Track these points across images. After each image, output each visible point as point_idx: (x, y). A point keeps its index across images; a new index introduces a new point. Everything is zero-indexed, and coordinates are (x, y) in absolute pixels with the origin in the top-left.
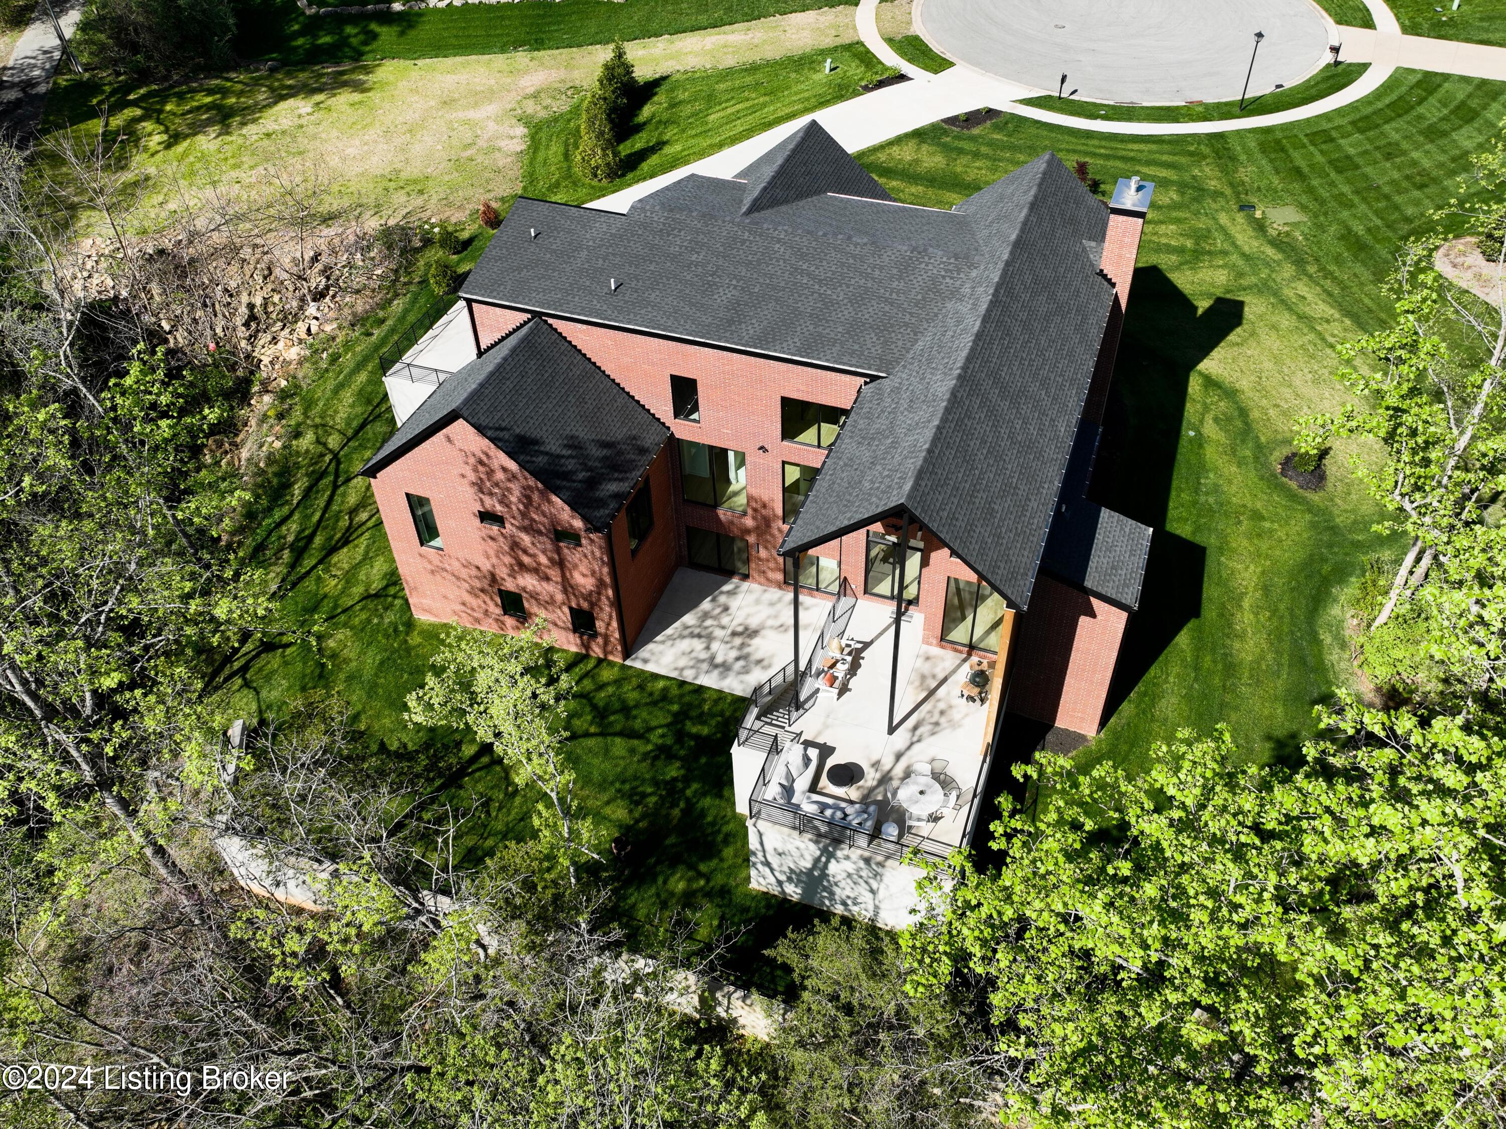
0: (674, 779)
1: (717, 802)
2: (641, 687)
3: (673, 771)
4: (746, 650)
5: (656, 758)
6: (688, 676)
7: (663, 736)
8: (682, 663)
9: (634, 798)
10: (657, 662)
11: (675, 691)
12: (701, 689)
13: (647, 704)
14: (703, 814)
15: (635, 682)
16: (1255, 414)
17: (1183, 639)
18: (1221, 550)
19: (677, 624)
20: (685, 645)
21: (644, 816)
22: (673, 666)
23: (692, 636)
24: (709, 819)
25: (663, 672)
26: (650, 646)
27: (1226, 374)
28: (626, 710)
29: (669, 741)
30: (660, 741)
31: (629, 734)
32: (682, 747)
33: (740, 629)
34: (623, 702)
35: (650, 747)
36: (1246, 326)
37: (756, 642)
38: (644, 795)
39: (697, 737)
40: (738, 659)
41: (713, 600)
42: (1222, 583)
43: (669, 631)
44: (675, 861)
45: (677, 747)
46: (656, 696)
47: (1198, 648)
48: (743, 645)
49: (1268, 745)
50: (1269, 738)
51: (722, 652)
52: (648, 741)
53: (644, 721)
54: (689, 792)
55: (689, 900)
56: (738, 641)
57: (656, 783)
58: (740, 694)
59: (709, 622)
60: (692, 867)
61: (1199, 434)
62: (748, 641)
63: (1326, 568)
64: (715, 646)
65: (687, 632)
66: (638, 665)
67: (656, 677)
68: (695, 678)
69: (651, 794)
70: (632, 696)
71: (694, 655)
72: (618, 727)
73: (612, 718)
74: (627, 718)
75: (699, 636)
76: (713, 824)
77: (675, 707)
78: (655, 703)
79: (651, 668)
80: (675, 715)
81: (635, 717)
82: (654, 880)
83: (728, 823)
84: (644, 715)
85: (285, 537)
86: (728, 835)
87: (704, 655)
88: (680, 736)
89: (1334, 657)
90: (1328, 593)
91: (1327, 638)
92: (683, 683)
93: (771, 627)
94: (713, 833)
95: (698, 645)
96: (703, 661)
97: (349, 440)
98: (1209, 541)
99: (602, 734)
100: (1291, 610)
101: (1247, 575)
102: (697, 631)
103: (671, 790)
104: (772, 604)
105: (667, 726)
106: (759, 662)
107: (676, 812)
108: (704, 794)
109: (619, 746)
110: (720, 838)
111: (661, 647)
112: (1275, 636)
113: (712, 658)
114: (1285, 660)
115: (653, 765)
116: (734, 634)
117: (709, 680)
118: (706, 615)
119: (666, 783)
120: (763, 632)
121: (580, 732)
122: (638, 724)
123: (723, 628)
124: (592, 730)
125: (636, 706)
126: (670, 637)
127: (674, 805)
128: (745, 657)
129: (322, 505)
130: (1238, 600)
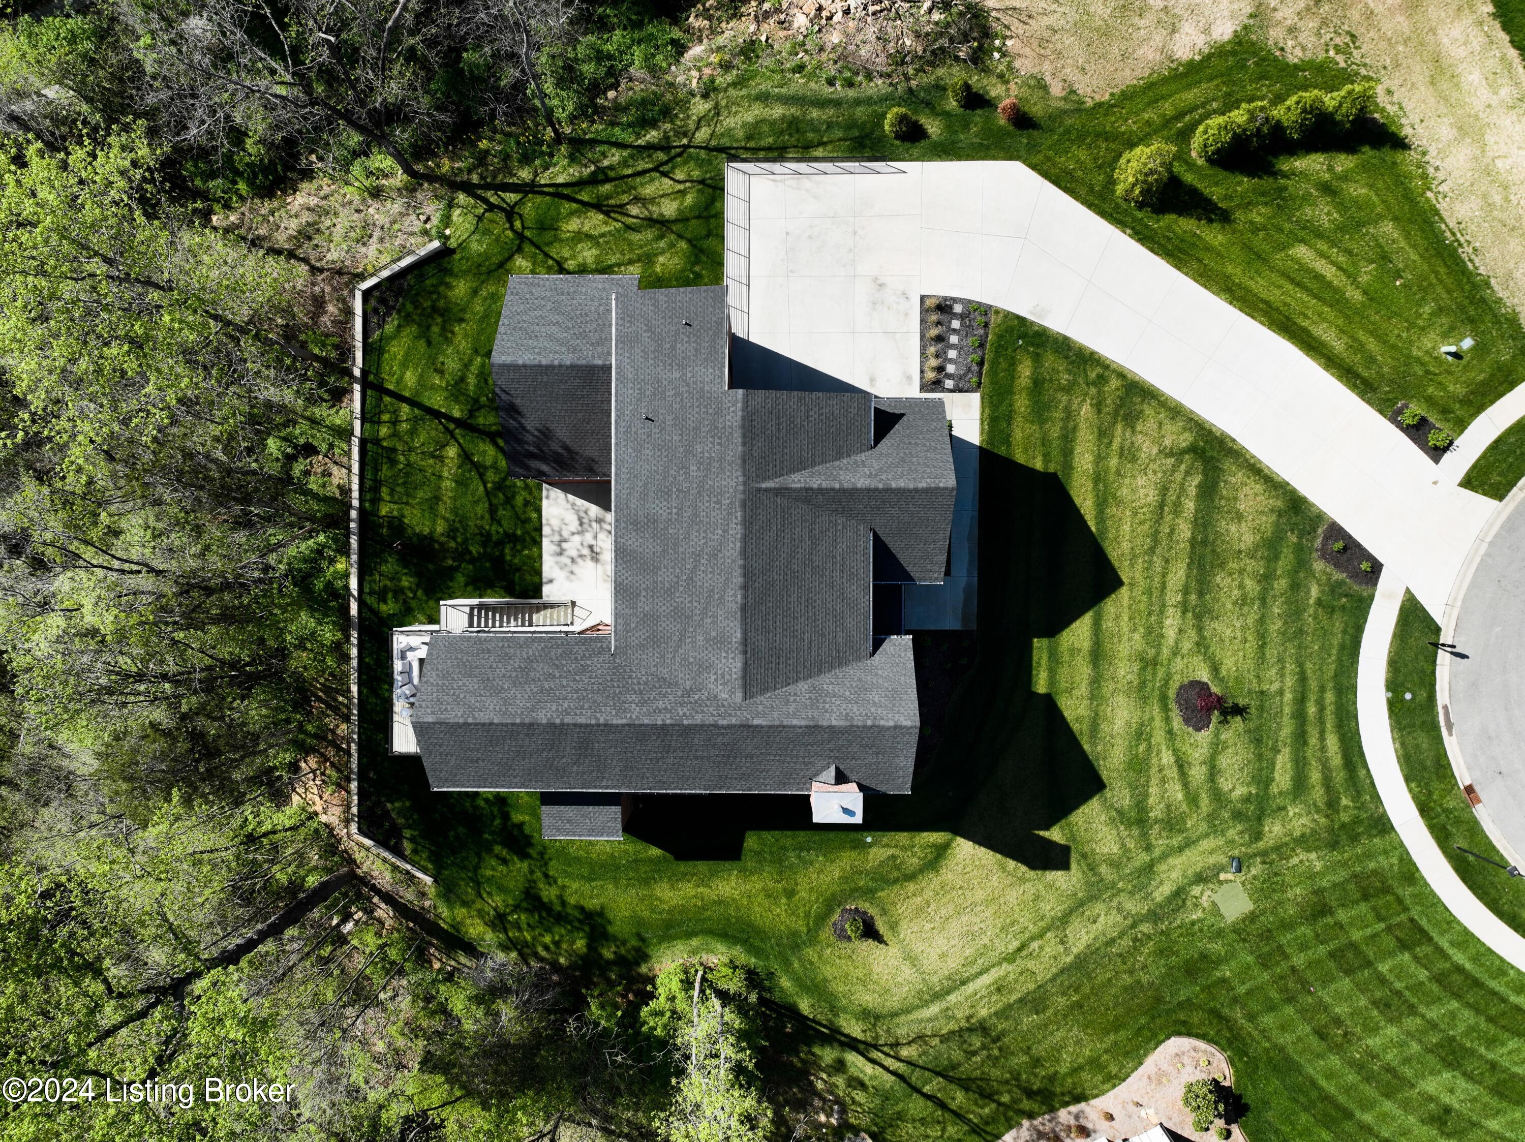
0: (470, 553)
2: (526, 503)
3: (475, 550)
4: (579, 560)
5: (481, 534)
6: (546, 530)
7: (497, 532)
8: (556, 522)
9: (452, 532)
10: (552, 505)
12: (539, 544)
13: (517, 512)
15: (529, 498)
16: (911, 887)
17: (655, 852)
18: (743, 870)
19: (587, 504)
20: (571, 517)
21: (441, 544)
22: (551, 517)
23: (580, 519)
27: (957, 860)
28: (509, 500)
29: (494, 538)
30: (493, 532)
31: (493, 510)
32: (493, 548)
33: (597, 549)
34: (513, 497)
35: (487, 527)
36: (1032, 874)
37: (589, 564)
38: (454, 538)
39: (502, 555)
40: (570, 557)
42: (714, 874)
43: (580, 502)
44: (419, 574)
45: (492, 545)
46: (525, 516)
47: (651, 860)
48: (581, 556)
49: (598, 908)
50: (602, 908)
51: (573, 546)
52: (491, 524)
53: (504, 516)
55: (398, 592)
56: (586, 551)
57: (465, 541)
59: (595, 525)
60: (418, 585)
61: (871, 845)
62: (588, 558)
63: (757, 943)
64: (577, 538)
65: (582, 513)
66: (545, 493)
67: (539, 511)
68: (546, 536)
69: (457, 542)
70: (519, 500)
71: (565, 526)
72: (495, 501)
73: (501, 494)
74: (504, 504)
75: (581, 524)
76: (449, 588)
77: (519, 532)
78: (518, 517)
79: (546, 503)
80: (514, 535)
81: (505, 509)
82: (405, 567)
84: (509, 514)
85: (605, 157)
87: (565, 534)
88: (500, 543)
89: (681, 947)
90: (735, 944)
91: (695, 942)
95: (574, 525)
96: (562, 535)
97: (706, 148)
98: (749, 861)
99: (487, 493)
100: (709, 918)
101: (728, 889)
102: (586, 520)
103: (462, 554)
105: (505, 532)
106: (572, 572)
107: (450, 562)
109: (482, 508)
111: (564, 502)
112: (684, 909)
113: (565, 541)
114: (665, 915)
115: (476, 534)
116: (591, 547)
117: (548, 546)
118: (600, 521)
119: (467, 548)
122: (501, 512)
123: (595, 537)
125: (513, 506)
126: (573, 504)
127: (454, 559)
128: (573, 560)
129: (639, 168)
130: (702, 883)
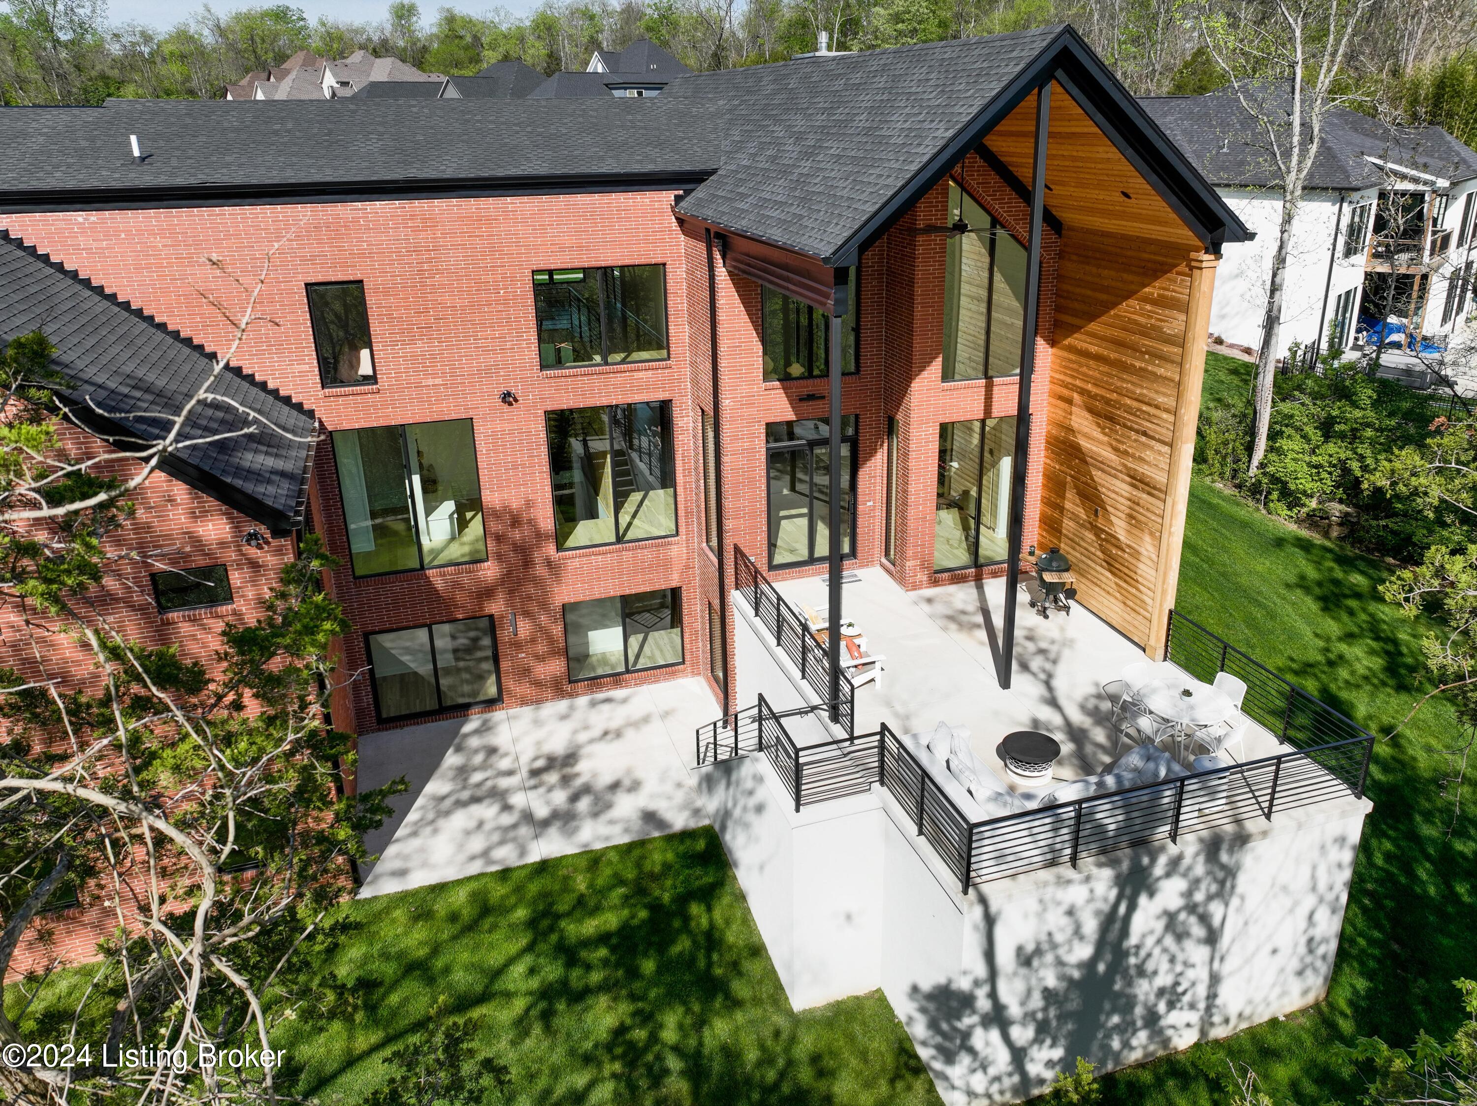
0: (618, 1030)
1: (740, 1017)
2: (421, 918)
3: (603, 1017)
4: (577, 782)
5: (547, 1016)
6: (505, 858)
7: (532, 971)
8: (477, 844)
10: (425, 865)
11: (498, 891)
12: (544, 867)
13: (455, 938)
14: (730, 1053)
15: (402, 915)
19: (420, 801)
20: (460, 820)
22: (462, 857)
23: (462, 804)
24: (752, 1055)
25: (450, 874)
26: (391, 850)
28: (415, 968)
29: (553, 971)
30: (534, 983)
32: (588, 967)
33: (540, 763)
34: (399, 958)
35: (519, 1005)
37: (583, 767)
39: (603, 937)
40: (574, 798)
41: (459, 749)
43: (412, 816)
45: (576, 973)
46: (467, 913)
48: (565, 779)
51: (538, 801)
52: (508, 995)
53: (471, 967)
54: (669, 1035)
56: (551, 778)
57: (584, 1059)
58: (625, 839)
59: (476, 777)
62: (568, 770)
64: (516, 800)
65: (448, 803)
66: (389, 887)
68: (523, 853)
69: (591, 1085)
70: (414, 938)
71: (487, 827)
73: (394, 999)
74: (430, 980)
75: (476, 799)
76: (767, 1060)
77: (521, 914)
78: (471, 927)
79: (418, 879)
80: (532, 923)
81: (447, 970)
83: (793, 1039)
84: (465, 957)
86: (815, 1059)
87: (508, 819)
88: (567, 952)
92: (505, 874)
93: (592, 741)
94: (782, 1075)
95: (488, 811)
96: (515, 826)
102: (465, 795)
103: (629, 1052)
104: (564, 717)
105: (530, 948)
106: (615, 786)
107: (674, 1084)
108: (701, 1023)
110: (805, 1075)
111: (415, 843)
113: (527, 816)
115: (548, 1029)
116: (535, 773)
117: (550, 847)
118: (463, 771)
119: (609, 1047)
120: (584, 751)
121: (330, 1068)
122: (461, 978)
123: (510, 773)
124: (362, 1043)
125: (436, 950)
127: (658, 1076)
128: (584, 791)
